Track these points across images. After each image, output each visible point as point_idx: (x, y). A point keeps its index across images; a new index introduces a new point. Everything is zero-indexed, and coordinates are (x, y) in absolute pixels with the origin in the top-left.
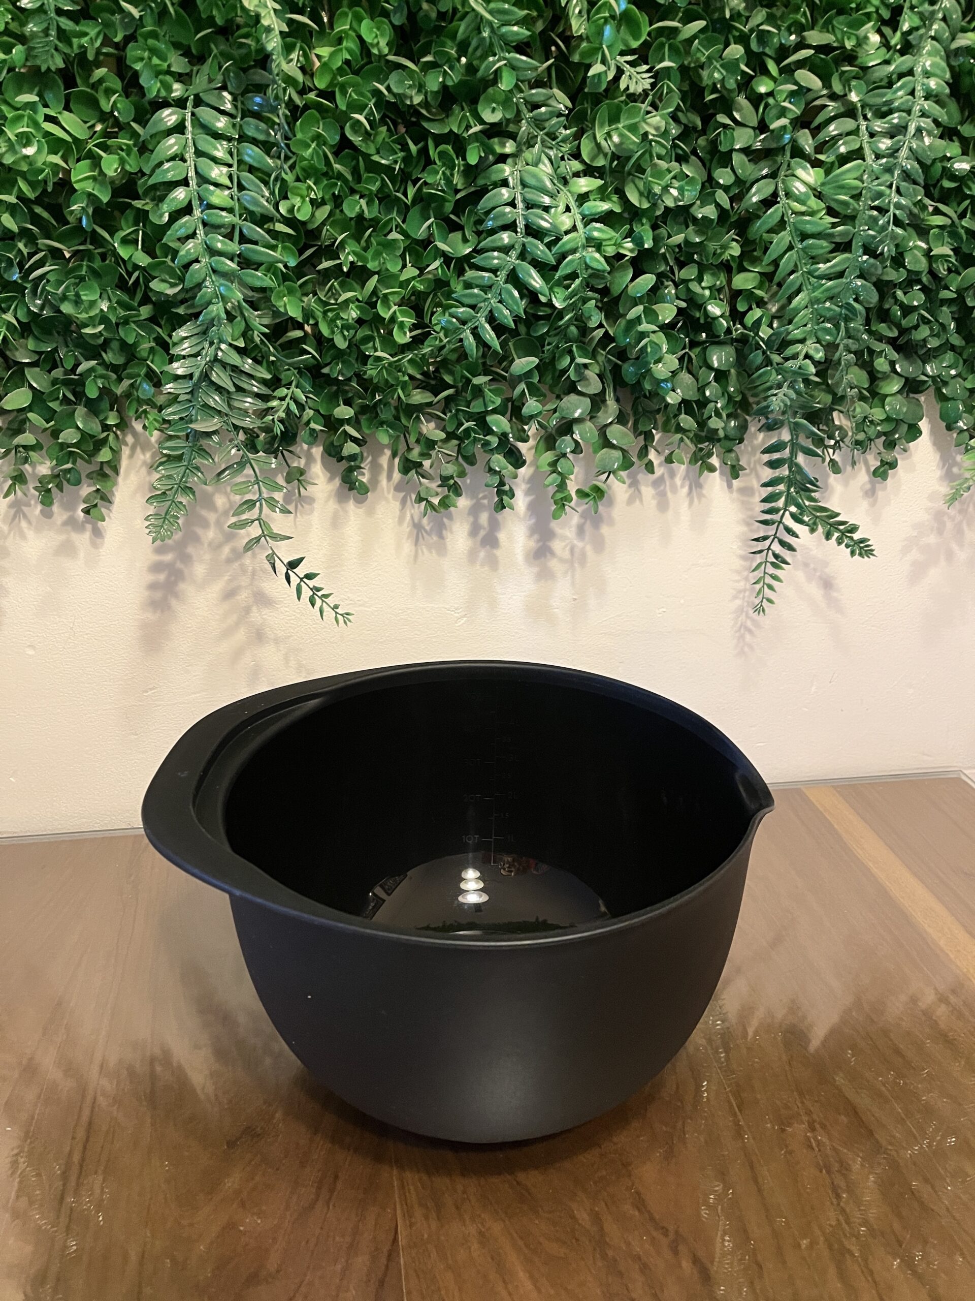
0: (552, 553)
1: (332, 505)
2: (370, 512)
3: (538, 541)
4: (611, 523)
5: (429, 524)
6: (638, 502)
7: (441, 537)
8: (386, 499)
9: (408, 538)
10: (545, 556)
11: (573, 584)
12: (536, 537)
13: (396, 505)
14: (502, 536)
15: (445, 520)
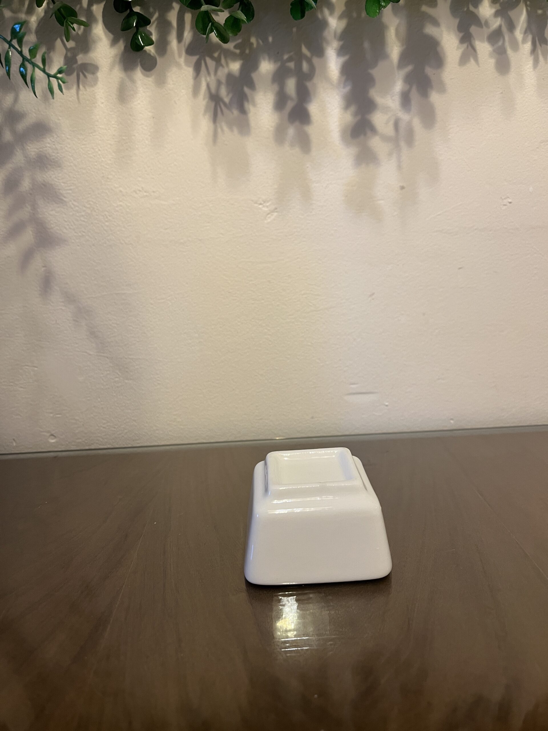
0: (373, 130)
1: (118, 73)
2: (161, 82)
3: (355, 114)
4: (442, 89)
5: (228, 95)
6: (472, 61)
7: (243, 111)
8: (178, 65)
9: (204, 114)
10: (365, 134)
11: (399, 167)
12: (353, 109)
13: (188, 72)
14: (313, 108)
15: (246, 90)
